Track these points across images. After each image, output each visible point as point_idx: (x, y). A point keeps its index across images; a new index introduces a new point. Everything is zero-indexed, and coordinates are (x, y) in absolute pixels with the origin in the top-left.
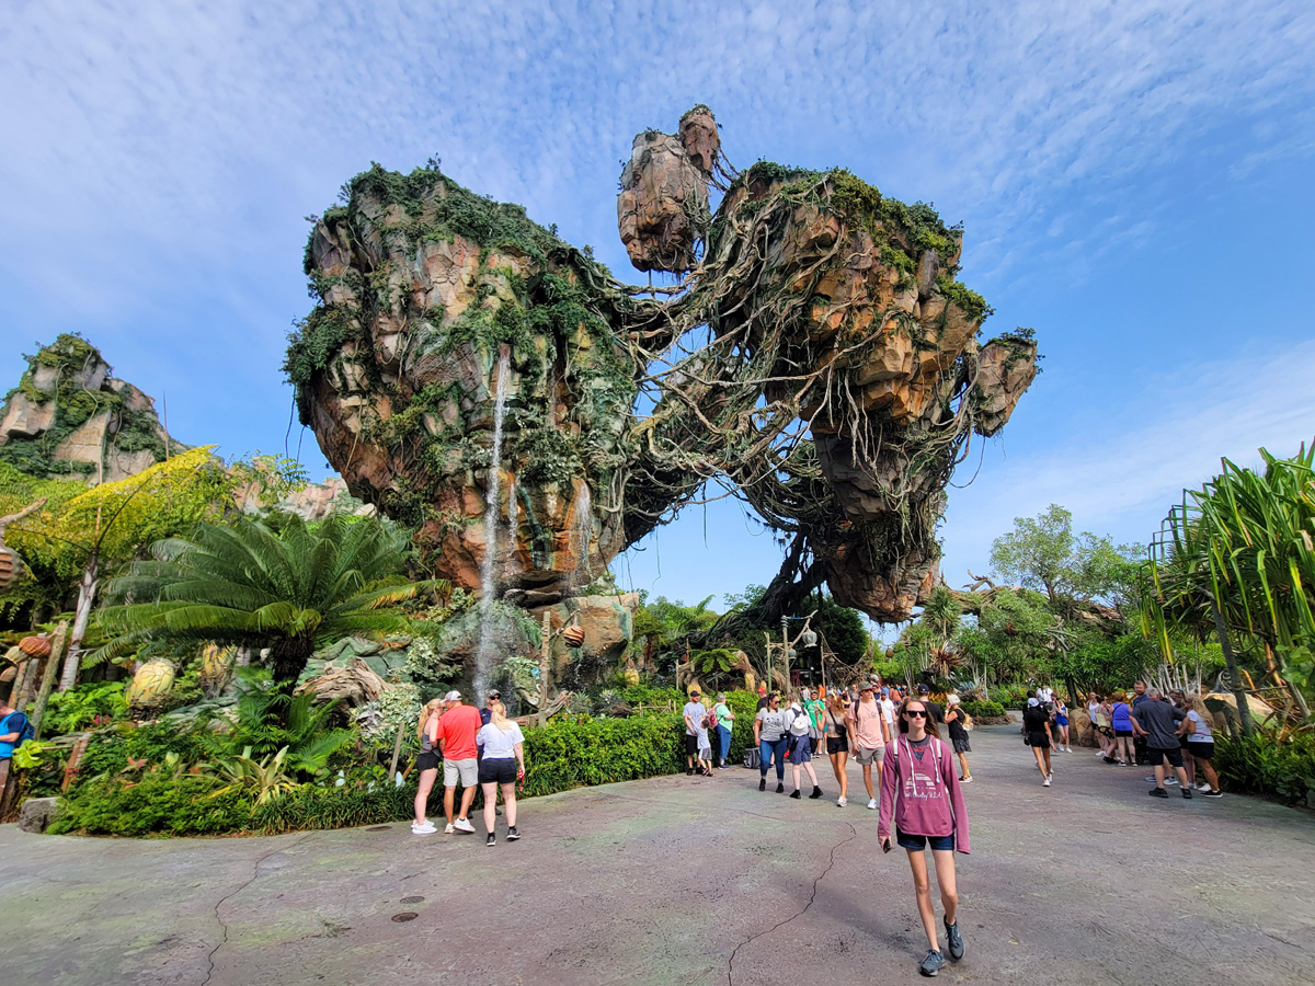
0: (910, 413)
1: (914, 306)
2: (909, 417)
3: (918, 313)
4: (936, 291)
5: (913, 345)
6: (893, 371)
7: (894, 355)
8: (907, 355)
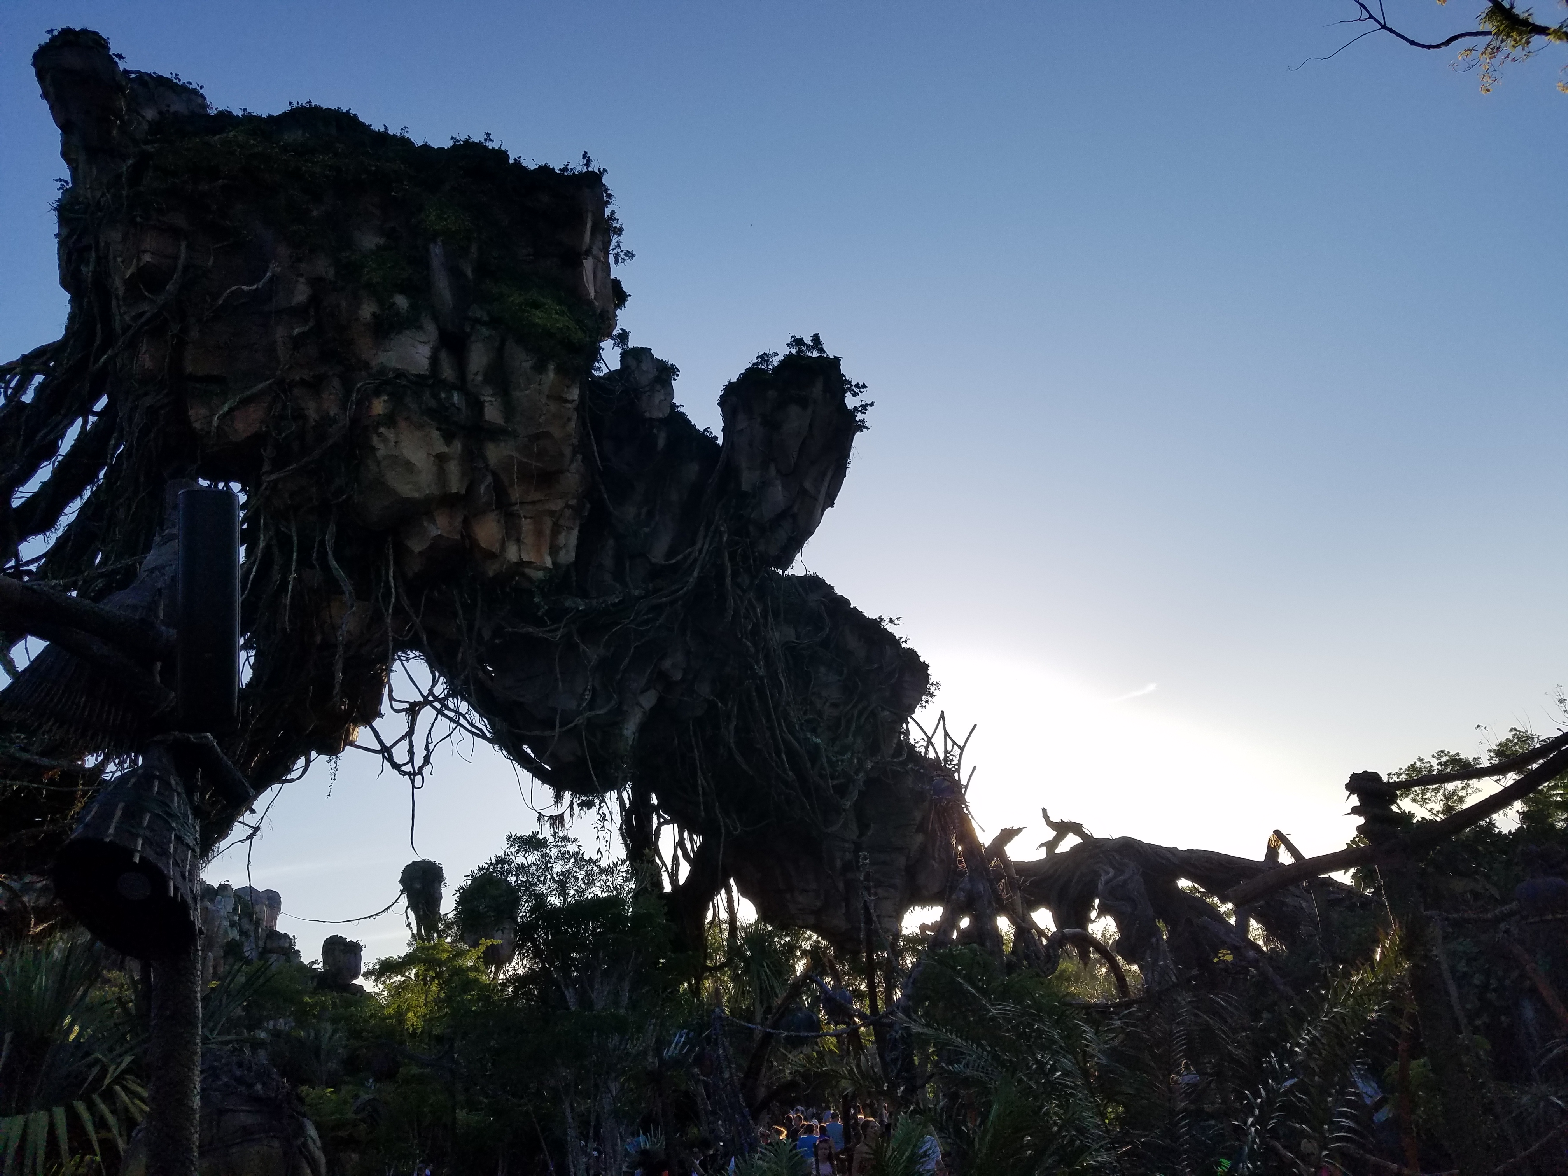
0: (521, 563)
1: (434, 360)
2: (527, 571)
3: (448, 372)
4: (477, 321)
5: (448, 438)
6: (416, 495)
7: (408, 466)
8: (441, 459)
